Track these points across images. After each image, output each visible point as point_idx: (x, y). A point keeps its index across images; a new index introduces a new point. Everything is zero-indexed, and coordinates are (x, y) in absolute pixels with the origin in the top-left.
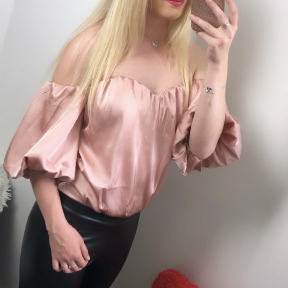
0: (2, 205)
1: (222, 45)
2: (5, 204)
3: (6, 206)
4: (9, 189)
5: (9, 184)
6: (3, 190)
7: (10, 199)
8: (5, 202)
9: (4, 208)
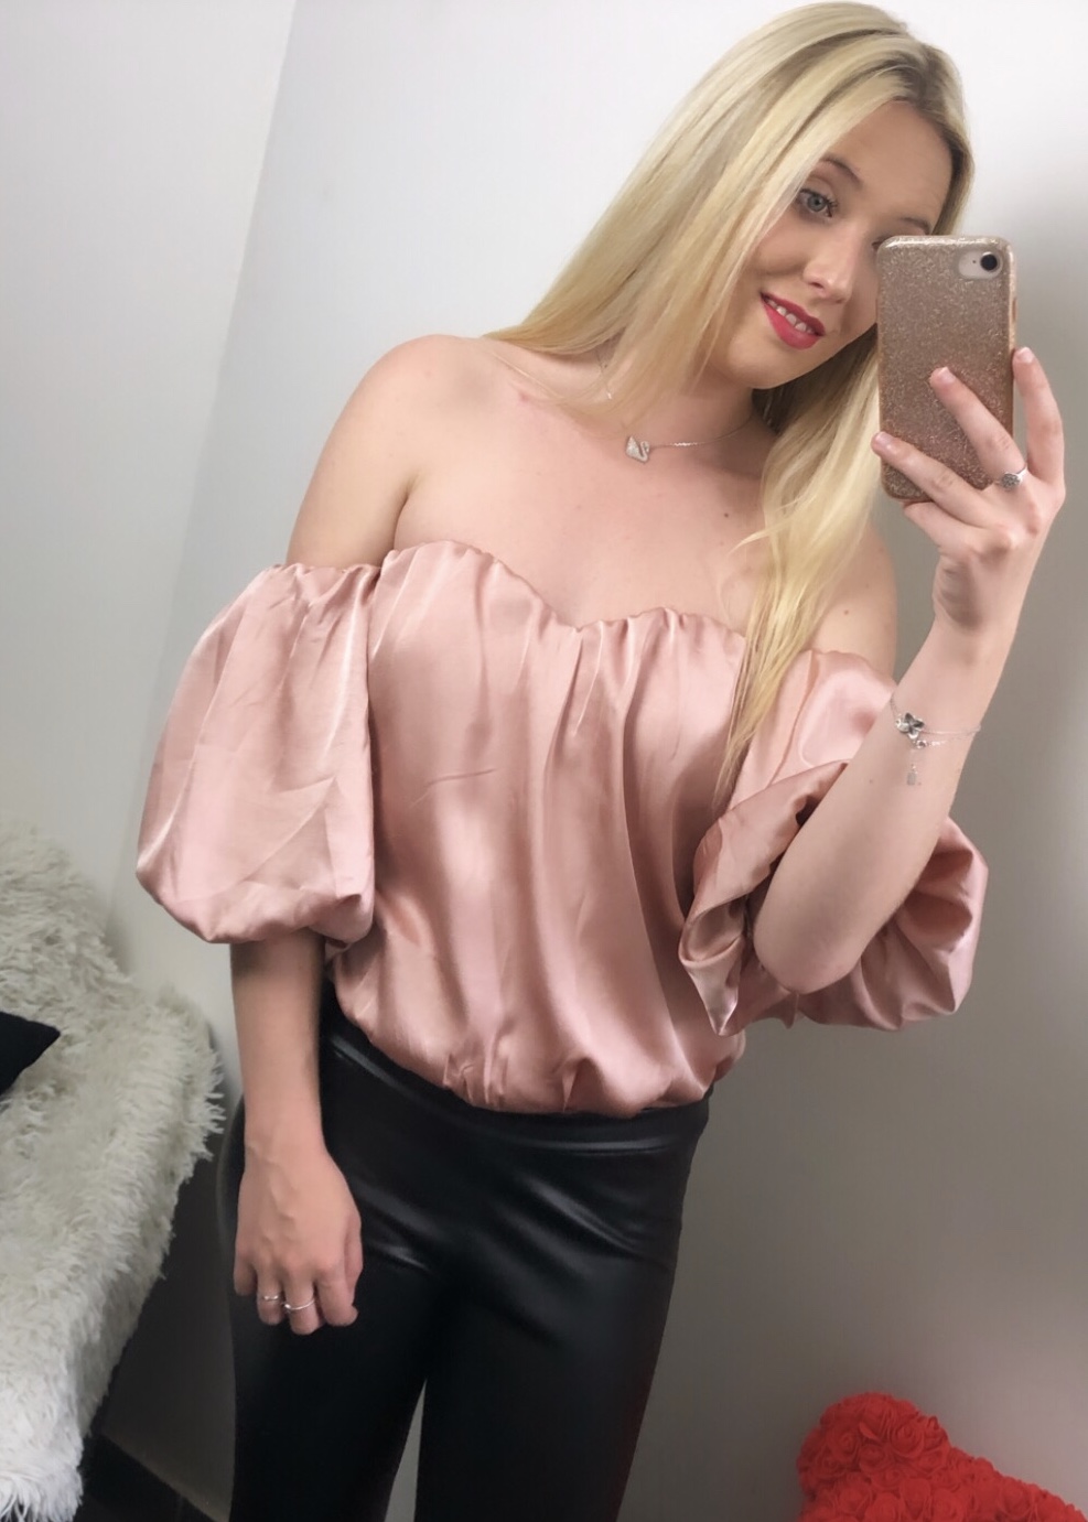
0: (193, 1154)
1: (997, 554)
2: (202, 1149)
3: (208, 1155)
4: (217, 1090)
5: (218, 1070)
6: (194, 1092)
7: (220, 1131)
8: (201, 1140)
9: (201, 1166)
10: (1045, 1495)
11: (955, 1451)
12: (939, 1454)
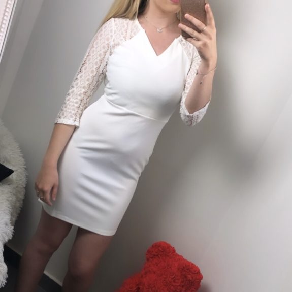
10: (192, 264)
11: (177, 254)
12: (174, 255)
